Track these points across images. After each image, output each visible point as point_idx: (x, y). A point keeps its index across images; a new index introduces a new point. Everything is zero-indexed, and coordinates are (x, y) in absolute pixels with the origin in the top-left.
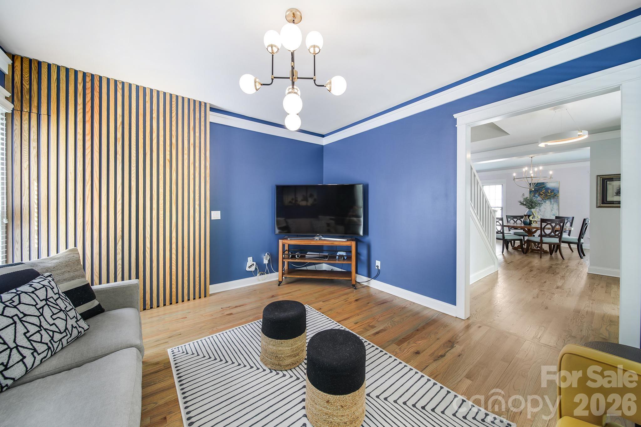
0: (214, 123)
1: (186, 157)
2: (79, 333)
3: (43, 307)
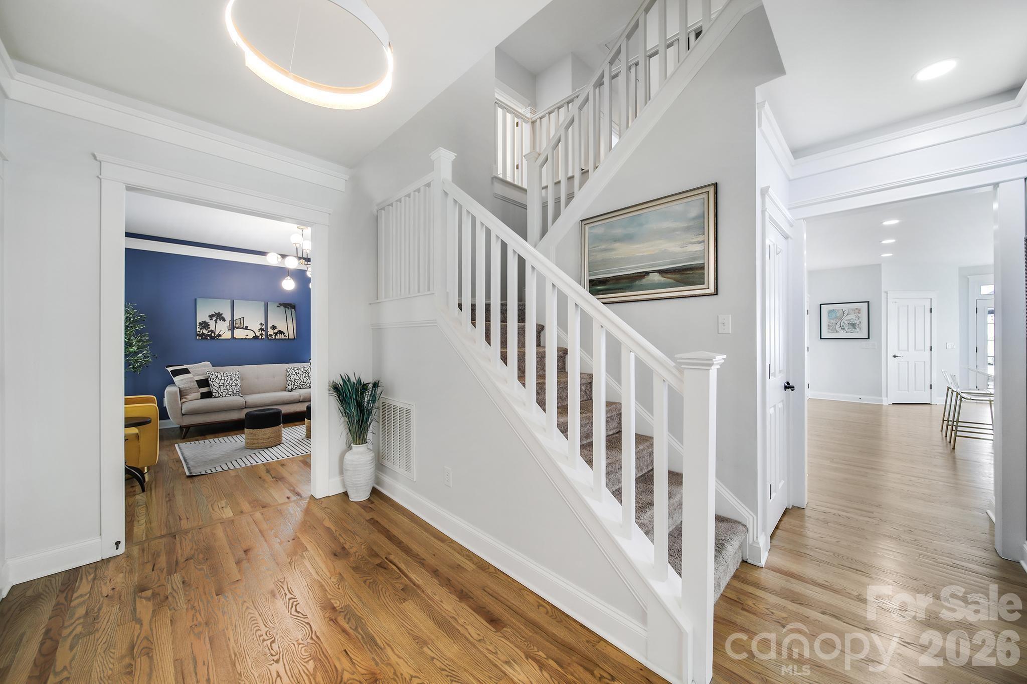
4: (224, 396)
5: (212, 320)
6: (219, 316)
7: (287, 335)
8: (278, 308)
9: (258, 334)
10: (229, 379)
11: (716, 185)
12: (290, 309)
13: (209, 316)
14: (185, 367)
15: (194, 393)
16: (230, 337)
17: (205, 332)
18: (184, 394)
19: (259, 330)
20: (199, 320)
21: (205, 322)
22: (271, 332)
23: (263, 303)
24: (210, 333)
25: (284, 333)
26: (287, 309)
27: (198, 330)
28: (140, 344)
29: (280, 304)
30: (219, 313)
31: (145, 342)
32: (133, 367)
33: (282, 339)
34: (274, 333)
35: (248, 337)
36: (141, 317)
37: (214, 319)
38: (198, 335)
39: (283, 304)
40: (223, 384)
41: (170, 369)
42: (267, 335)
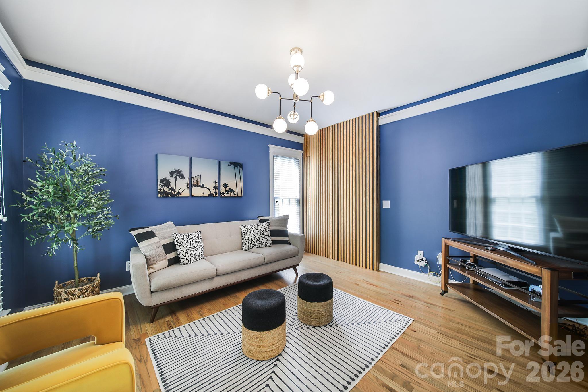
0: (391, 123)
1: (361, 160)
2: (266, 245)
3: (259, 231)
4: (192, 262)
5: (172, 177)
6: (178, 174)
7: (236, 193)
8: (229, 166)
9: (213, 192)
10: (194, 241)
12: (238, 168)
13: (170, 173)
14: (150, 229)
15: (161, 261)
16: (188, 195)
17: (166, 189)
18: (151, 263)
19: (214, 188)
20: (160, 178)
21: (165, 179)
22: (223, 190)
23: (216, 162)
24: (170, 191)
25: (234, 191)
26: (236, 168)
27: (159, 187)
28: (101, 203)
29: (231, 163)
30: (179, 170)
31: (105, 200)
32: (93, 232)
33: (232, 197)
34: (226, 191)
35: (204, 195)
36: (101, 170)
37: (174, 176)
38: (159, 193)
39: (233, 162)
40: (190, 247)
41: (134, 233)
42: (220, 193)
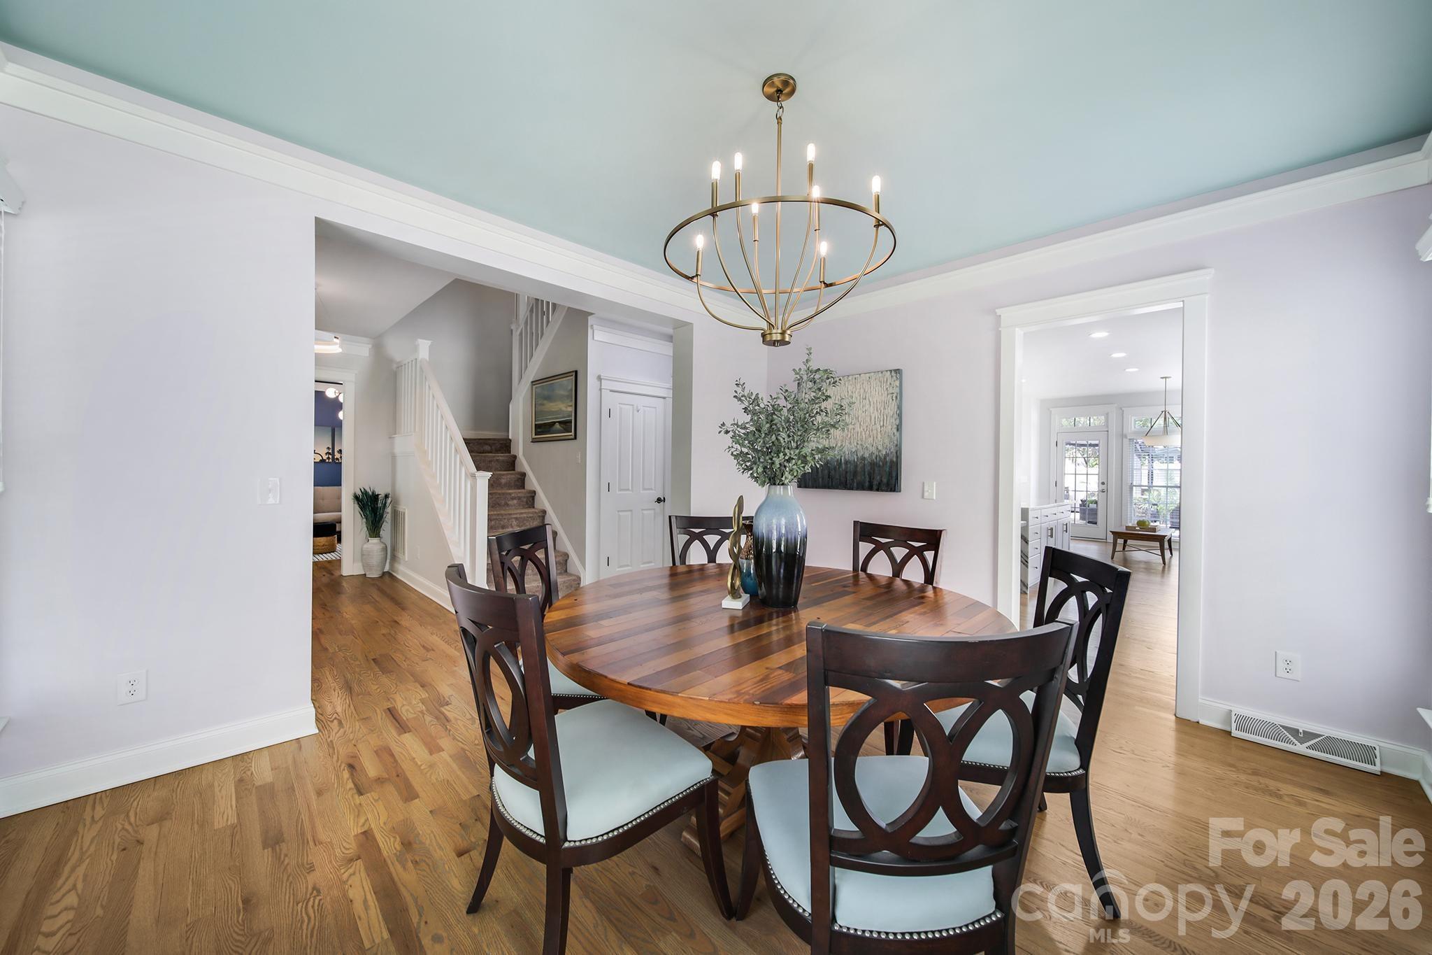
11: (576, 372)
